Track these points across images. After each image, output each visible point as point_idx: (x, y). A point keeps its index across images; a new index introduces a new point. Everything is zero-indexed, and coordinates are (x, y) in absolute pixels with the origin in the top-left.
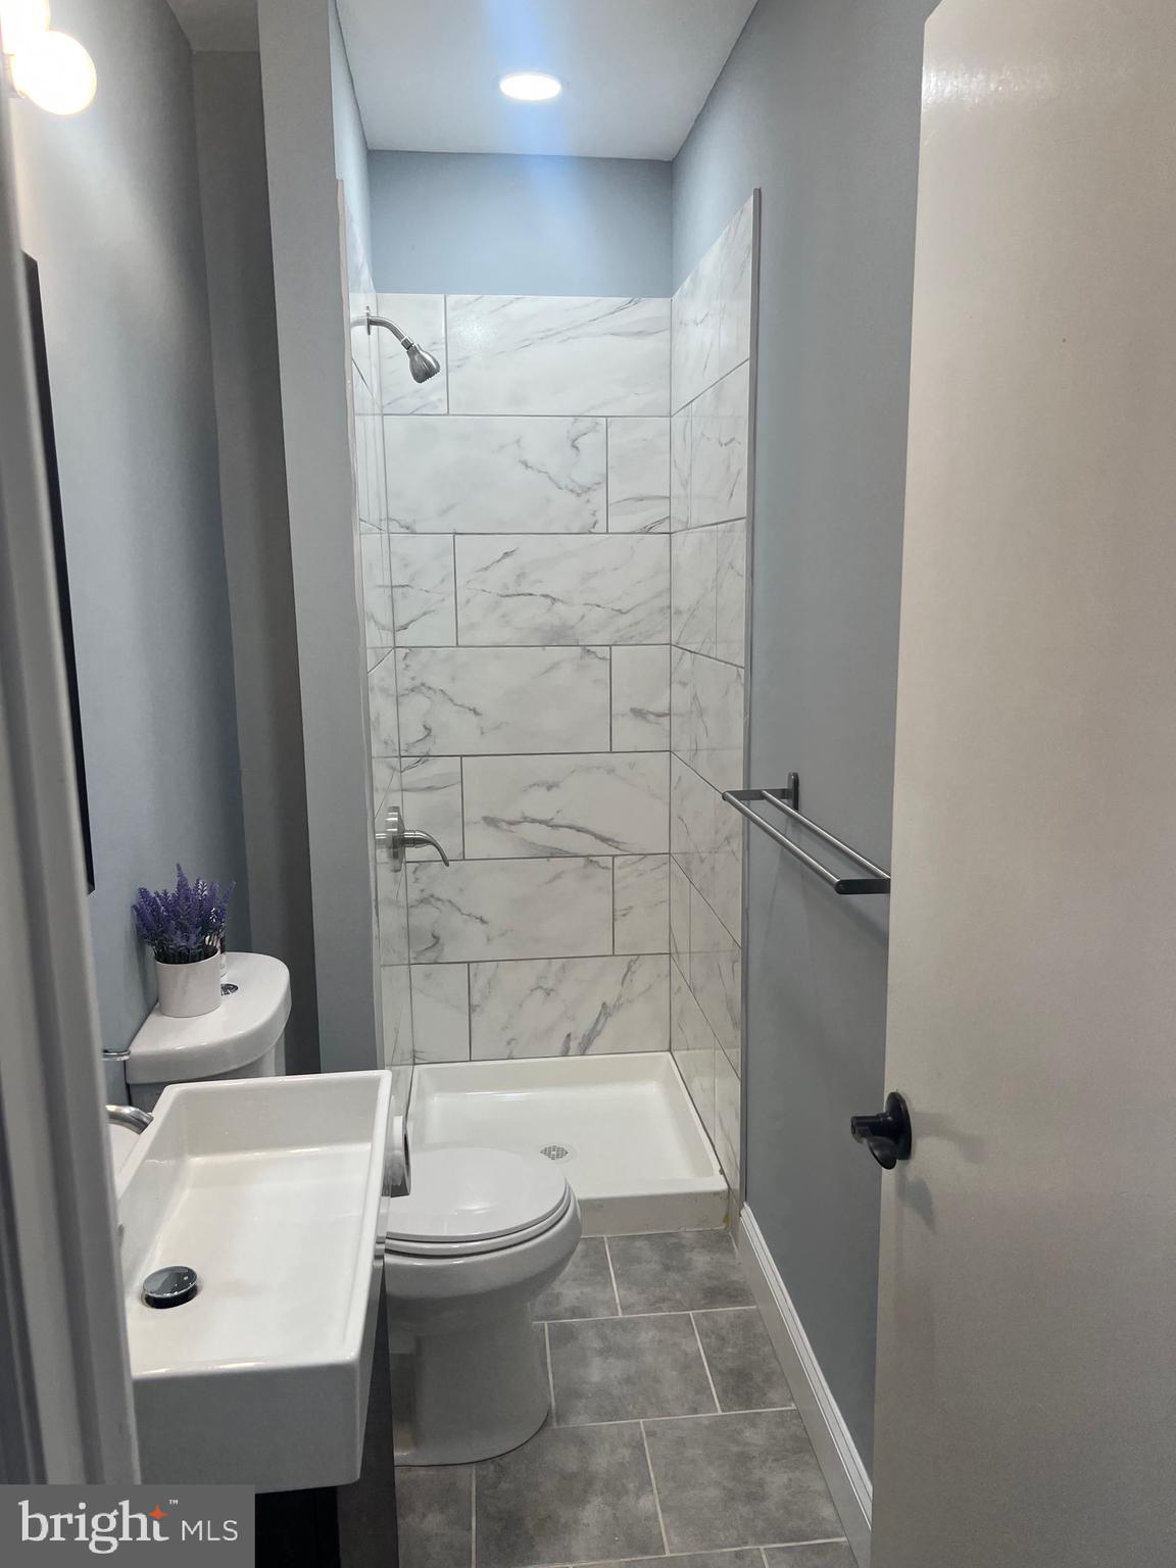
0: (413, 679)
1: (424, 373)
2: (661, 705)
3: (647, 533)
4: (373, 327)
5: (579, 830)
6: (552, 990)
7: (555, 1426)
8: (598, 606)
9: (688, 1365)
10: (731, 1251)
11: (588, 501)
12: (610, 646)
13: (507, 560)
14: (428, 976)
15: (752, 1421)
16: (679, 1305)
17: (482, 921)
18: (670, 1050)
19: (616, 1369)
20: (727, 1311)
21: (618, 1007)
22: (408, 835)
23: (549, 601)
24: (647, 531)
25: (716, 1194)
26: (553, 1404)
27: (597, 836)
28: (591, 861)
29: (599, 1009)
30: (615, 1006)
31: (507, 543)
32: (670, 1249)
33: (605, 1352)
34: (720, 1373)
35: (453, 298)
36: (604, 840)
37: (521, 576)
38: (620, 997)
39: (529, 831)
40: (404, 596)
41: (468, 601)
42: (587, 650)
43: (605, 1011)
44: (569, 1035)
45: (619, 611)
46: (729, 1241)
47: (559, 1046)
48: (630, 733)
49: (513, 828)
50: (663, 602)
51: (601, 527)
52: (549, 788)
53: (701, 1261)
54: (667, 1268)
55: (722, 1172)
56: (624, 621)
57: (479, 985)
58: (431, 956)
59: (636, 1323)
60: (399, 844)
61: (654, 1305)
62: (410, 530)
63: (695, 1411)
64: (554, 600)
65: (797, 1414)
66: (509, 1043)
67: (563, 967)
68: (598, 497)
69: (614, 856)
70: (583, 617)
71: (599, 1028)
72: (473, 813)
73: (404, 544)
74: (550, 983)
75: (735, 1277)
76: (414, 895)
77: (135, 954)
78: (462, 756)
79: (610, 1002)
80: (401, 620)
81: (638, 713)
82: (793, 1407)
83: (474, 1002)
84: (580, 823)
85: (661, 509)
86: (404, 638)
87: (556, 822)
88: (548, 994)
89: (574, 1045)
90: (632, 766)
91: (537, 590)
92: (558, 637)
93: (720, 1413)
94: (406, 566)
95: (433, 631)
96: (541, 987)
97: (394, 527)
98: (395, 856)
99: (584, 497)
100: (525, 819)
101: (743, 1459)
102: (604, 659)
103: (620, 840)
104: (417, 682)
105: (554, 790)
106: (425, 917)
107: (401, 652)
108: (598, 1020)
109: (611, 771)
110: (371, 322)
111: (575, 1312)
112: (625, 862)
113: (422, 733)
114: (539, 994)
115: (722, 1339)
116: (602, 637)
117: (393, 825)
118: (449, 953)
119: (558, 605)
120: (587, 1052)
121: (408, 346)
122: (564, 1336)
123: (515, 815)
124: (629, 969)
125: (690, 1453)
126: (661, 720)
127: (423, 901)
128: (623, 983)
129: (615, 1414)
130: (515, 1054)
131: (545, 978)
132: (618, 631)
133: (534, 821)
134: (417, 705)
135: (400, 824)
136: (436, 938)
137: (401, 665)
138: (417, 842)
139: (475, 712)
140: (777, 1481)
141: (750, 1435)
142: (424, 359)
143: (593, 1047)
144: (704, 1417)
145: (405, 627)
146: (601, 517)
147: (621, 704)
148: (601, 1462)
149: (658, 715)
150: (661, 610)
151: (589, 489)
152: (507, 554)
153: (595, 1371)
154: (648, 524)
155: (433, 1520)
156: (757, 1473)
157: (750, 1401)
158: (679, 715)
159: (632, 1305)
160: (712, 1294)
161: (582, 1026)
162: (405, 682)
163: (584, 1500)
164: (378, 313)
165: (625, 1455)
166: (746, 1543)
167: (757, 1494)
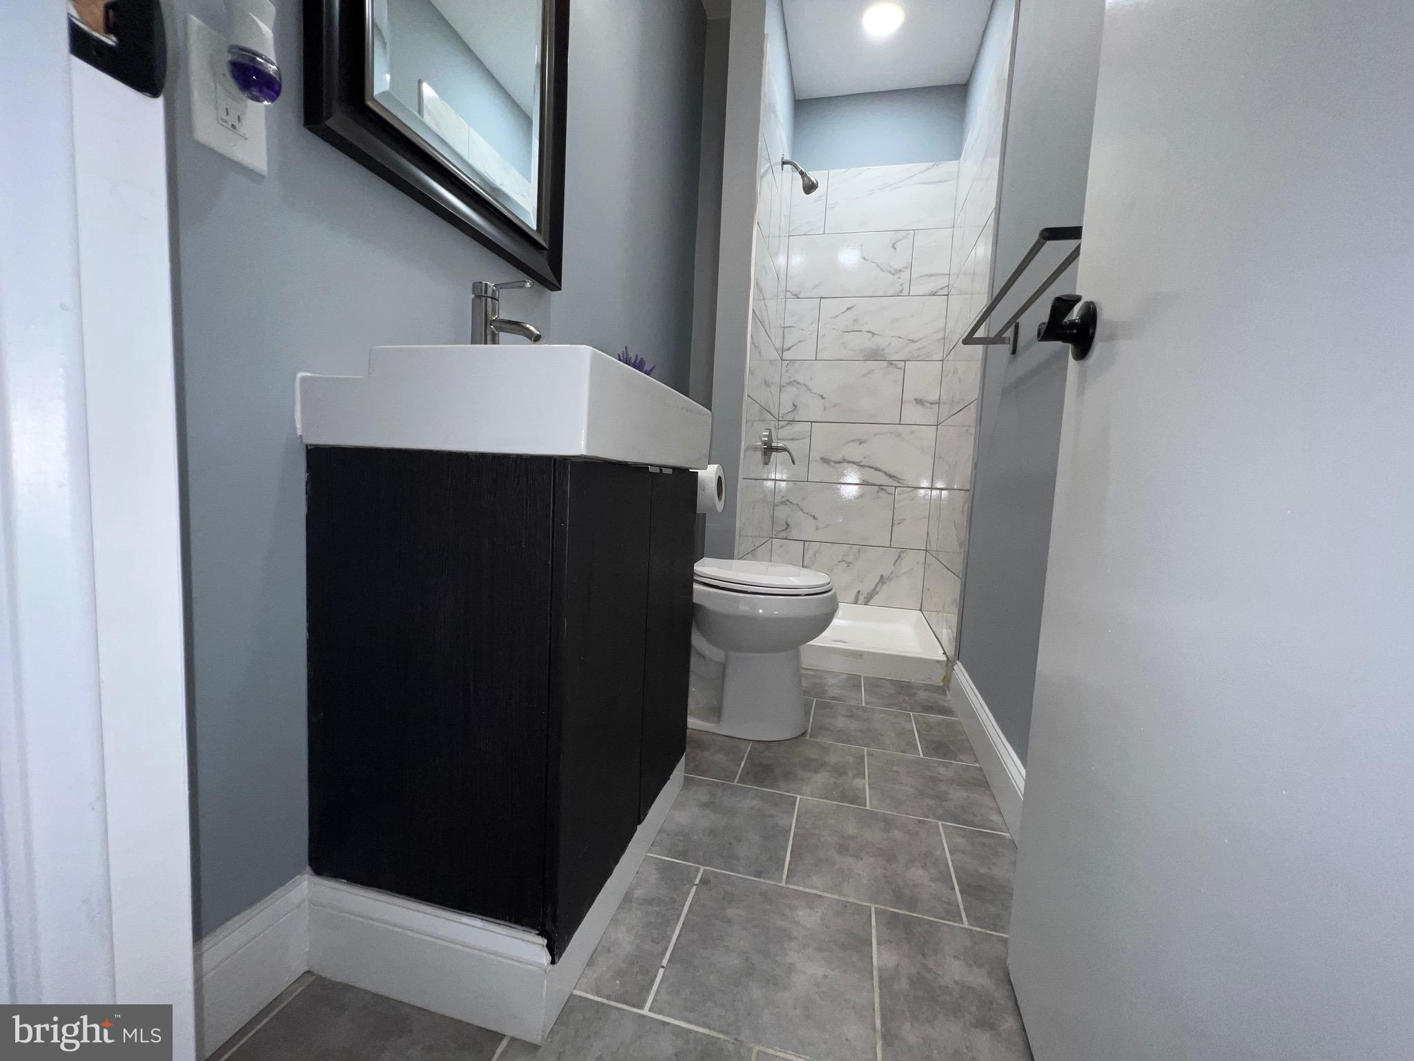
0: (790, 377)
1: (810, 187)
2: (934, 397)
3: (934, 295)
4: (785, 166)
5: (876, 469)
6: (850, 563)
7: (808, 738)
8: (900, 338)
10: (945, 695)
11: (899, 278)
12: (905, 361)
13: (849, 311)
14: (781, 546)
15: (945, 765)
16: (905, 709)
17: (814, 518)
18: (921, 610)
19: (854, 725)
20: (934, 717)
21: (890, 578)
22: (774, 444)
23: (870, 335)
24: (934, 294)
25: (938, 661)
26: (809, 730)
27: (887, 474)
28: (882, 489)
29: (879, 577)
30: (888, 578)
31: (850, 302)
32: (903, 688)
33: (851, 716)
34: (926, 740)
35: (832, 172)
36: (891, 477)
37: (855, 321)
38: (892, 572)
39: (846, 468)
40: (790, 332)
41: (824, 335)
42: (890, 363)
43: (882, 580)
44: (859, 592)
45: (913, 341)
46: (945, 691)
47: (852, 597)
48: (913, 414)
49: (838, 465)
50: (941, 335)
51: (905, 292)
52: (861, 443)
53: (923, 695)
54: (900, 694)
55: (944, 653)
56: (916, 345)
57: (808, 555)
58: (784, 534)
59: (873, 710)
60: (768, 449)
61: (889, 705)
62: (797, 296)
63: (904, 752)
64: (874, 334)
65: (980, 769)
67: (859, 551)
68: (905, 276)
69: (896, 487)
70: (890, 344)
71: (877, 589)
72: (815, 455)
73: (792, 304)
74: (850, 559)
75: (946, 705)
76: (778, 498)
78: (812, 422)
79: (886, 574)
80: (786, 346)
81: (919, 401)
82: (977, 765)
84: (878, 465)
85: (943, 282)
86: (787, 355)
87: (863, 464)
88: (849, 566)
89: (861, 599)
90: (912, 432)
91: (864, 328)
92: (874, 355)
93: (922, 756)
94: (793, 316)
95: (805, 351)
96: (844, 561)
97: (789, 295)
98: (765, 454)
99: (897, 276)
100: (844, 460)
101: (935, 780)
102: (900, 368)
103: (900, 477)
104: (792, 379)
105: (863, 445)
106: (783, 512)
107: (785, 363)
108: (877, 585)
109: (899, 435)
110: (784, 163)
111: (834, 698)
112: (902, 491)
113: (790, 408)
114: (843, 565)
115: (931, 728)
116: (901, 356)
117: (766, 436)
118: (794, 534)
119: (876, 336)
120: (869, 604)
121: (802, 173)
122: (823, 706)
123: (838, 458)
124: (899, 557)
125: (895, 769)
126: (934, 406)
127: (782, 503)
128: (895, 564)
129: (848, 741)
131: (847, 555)
132: (910, 352)
133: (849, 462)
134: (790, 392)
135: (770, 436)
136: (788, 525)
137: (784, 370)
138: (777, 449)
139: (822, 397)
140: (958, 795)
141: (942, 770)
142: (809, 179)
143: (873, 601)
144: (910, 756)
145: (788, 349)
146: (906, 287)
147: (909, 396)
148: (832, 758)
149: (932, 403)
150: (939, 340)
151: (900, 271)
152: (849, 309)
153: (840, 723)
154: (935, 290)
155: (720, 757)
156: (943, 788)
157: (944, 756)
158: (944, 403)
159: (872, 703)
160: (928, 709)
161: (867, 587)
162: (785, 380)
163: (816, 771)
164: (787, 158)
165: (851, 759)
166: (928, 817)
167: (941, 797)
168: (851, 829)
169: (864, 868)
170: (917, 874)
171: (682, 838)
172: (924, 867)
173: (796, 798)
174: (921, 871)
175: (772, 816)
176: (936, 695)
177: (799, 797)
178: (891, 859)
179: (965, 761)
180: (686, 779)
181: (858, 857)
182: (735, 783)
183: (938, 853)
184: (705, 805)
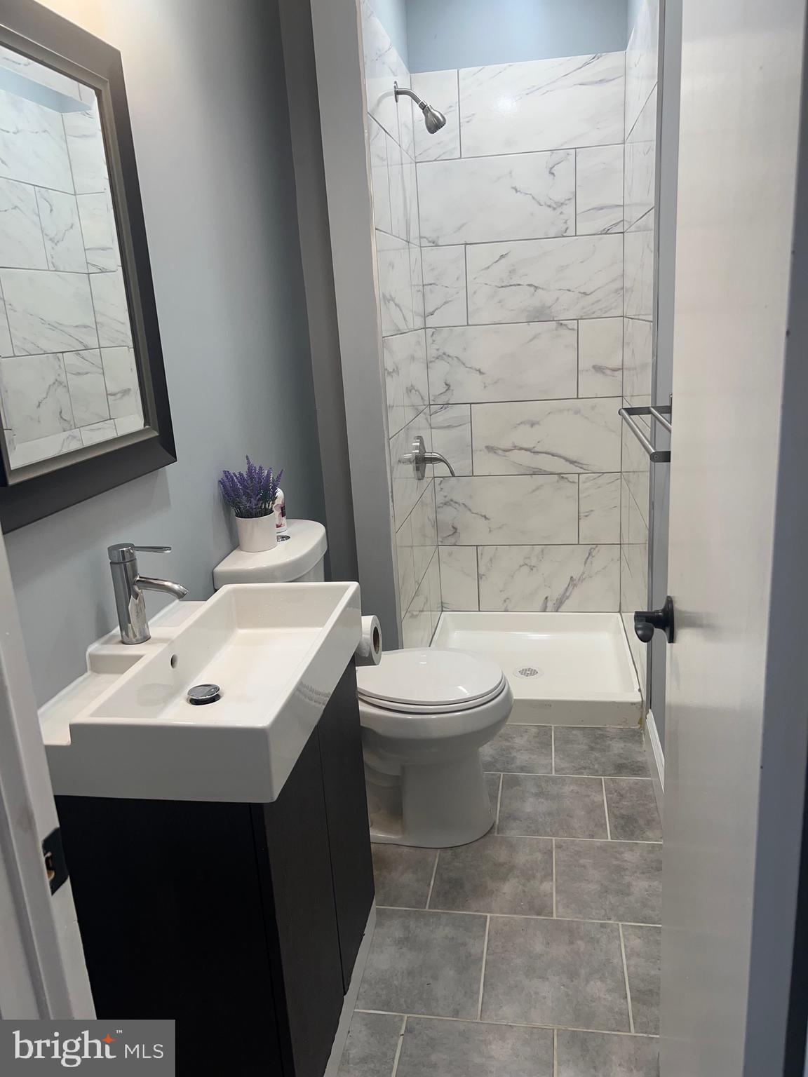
0: (438, 350)
1: (435, 125)
2: (615, 362)
3: (606, 233)
4: (400, 96)
5: (553, 455)
6: (534, 567)
7: (496, 834)
8: (569, 291)
9: (593, 809)
10: (639, 743)
11: (561, 213)
12: (577, 320)
13: (503, 260)
14: (450, 554)
15: (631, 848)
16: (596, 772)
17: (485, 518)
18: (619, 612)
19: (544, 806)
20: (627, 780)
21: (581, 580)
22: (427, 455)
23: (532, 289)
24: (606, 232)
25: (633, 704)
26: (497, 821)
27: (567, 460)
28: (563, 477)
29: (569, 580)
30: (579, 579)
31: (502, 248)
32: (597, 738)
33: (540, 794)
34: (615, 816)
35: (462, 71)
36: (572, 462)
37: (512, 272)
38: (584, 573)
39: (518, 456)
40: (431, 291)
41: (475, 293)
42: (560, 323)
43: (573, 582)
44: (547, 598)
45: (585, 294)
46: (640, 736)
47: (539, 605)
48: (593, 384)
49: (507, 454)
50: (618, 284)
51: (571, 231)
52: (532, 425)
53: (617, 747)
54: (592, 749)
55: (640, 690)
56: (588, 301)
57: (484, 561)
58: (451, 540)
59: (564, 780)
60: (421, 461)
61: (578, 770)
62: (435, 244)
63: (592, 837)
64: (536, 288)
66: (505, 601)
67: (542, 551)
68: (569, 210)
69: (579, 474)
70: (558, 299)
71: (568, 594)
72: (480, 444)
73: (431, 254)
74: (533, 562)
75: (640, 759)
76: (440, 499)
77: (222, 512)
78: (471, 404)
79: (576, 577)
80: (429, 309)
81: (598, 369)
83: (481, 572)
84: (554, 450)
85: (616, 215)
86: (431, 321)
87: (536, 449)
88: (532, 569)
89: (550, 604)
90: (593, 408)
91: (524, 281)
92: (539, 315)
93: (609, 840)
94: (433, 269)
95: (451, 315)
96: (526, 564)
97: (424, 242)
98: (417, 469)
99: (559, 210)
100: (515, 448)
101: (620, 870)
102: (573, 329)
103: (585, 462)
104: (441, 352)
105: (536, 427)
106: (448, 514)
107: (430, 331)
108: (567, 589)
109: (577, 412)
110: (397, 93)
111: (522, 769)
112: (587, 478)
113: (444, 388)
114: (526, 569)
115: (622, 796)
116: (572, 314)
117: (416, 448)
118: (464, 539)
119: (539, 291)
120: (560, 610)
121: (423, 107)
122: (512, 783)
123: (508, 445)
124: (590, 554)
125: (582, 861)
126: (616, 373)
127: (445, 503)
128: (585, 563)
129: (537, 832)
130: (509, 608)
131: (529, 558)
132: (583, 308)
133: (521, 449)
134: (440, 368)
136: (455, 529)
137: (430, 340)
138: (433, 460)
139: (480, 372)
140: (640, 886)
141: (627, 856)
142: (434, 115)
143: (563, 608)
144: (598, 841)
145: (432, 314)
146: (571, 223)
147: (585, 364)
148: (521, 858)
149: (614, 370)
150: (617, 291)
151: (562, 204)
152: (502, 256)
153: (530, 806)
154: (607, 226)
155: (408, 877)
156: (627, 879)
157: (631, 835)
158: (629, 369)
159: (563, 769)
160: (620, 768)
161: (555, 593)
162: (433, 352)
163: (504, 879)
164: (403, 85)
165: (539, 856)
166: (610, 919)
167: (624, 891)
168: (539, 947)
169: (548, 990)
170: (597, 988)
171: (383, 986)
172: (602, 979)
173: (486, 916)
174: (599, 983)
175: (464, 944)
176: (630, 745)
177: (489, 915)
178: (573, 975)
179: (653, 839)
180: (379, 912)
181: (543, 978)
182: (427, 909)
183: (615, 961)
184: (401, 943)
